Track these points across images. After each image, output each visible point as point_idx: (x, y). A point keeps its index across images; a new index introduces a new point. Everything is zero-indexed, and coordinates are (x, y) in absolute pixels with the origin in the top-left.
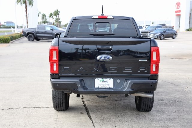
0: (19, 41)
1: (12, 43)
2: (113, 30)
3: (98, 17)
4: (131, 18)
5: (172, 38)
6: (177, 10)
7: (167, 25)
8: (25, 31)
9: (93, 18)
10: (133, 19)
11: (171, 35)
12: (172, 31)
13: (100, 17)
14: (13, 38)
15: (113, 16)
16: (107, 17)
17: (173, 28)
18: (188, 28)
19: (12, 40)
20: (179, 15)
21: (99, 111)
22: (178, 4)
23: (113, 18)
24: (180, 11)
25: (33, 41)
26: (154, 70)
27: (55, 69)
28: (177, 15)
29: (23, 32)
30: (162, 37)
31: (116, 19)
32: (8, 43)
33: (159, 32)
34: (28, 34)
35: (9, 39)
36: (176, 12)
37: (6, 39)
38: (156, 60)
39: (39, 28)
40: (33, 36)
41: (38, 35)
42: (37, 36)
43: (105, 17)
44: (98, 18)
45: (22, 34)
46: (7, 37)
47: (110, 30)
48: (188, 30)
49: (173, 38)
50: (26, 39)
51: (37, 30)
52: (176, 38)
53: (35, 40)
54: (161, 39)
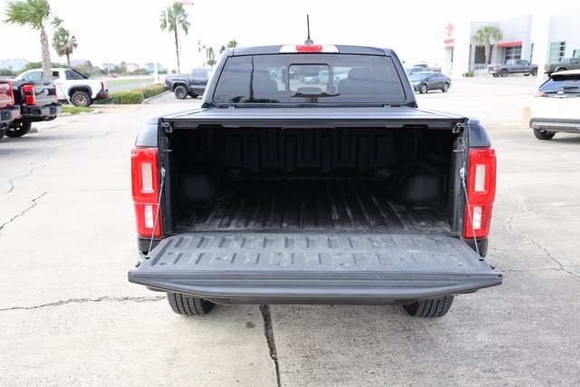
0: (160, 99)
1: (146, 103)
2: (336, 86)
3: (297, 47)
4: (388, 50)
5: (440, 91)
6: (448, 38)
7: (430, 66)
8: (170, 80)
9: (281, 51)
10: (393, 53)
11: (440, 85)
12: (441, 78)
13: (302, 48)
14: (149, 94)
15: (337, 46)
16: (322, 48)
17: (440, 71)
18: (467, 71)
19: (146, 97)
20: (452, 49)
21: (301, 313)
22: (450, 28)
23: (337, 51)
24: (452, 41)
25: (184, 98)
26: (476, 224)
27: (150, 223)
28: (447, 48)
29: (167, 82)
30: (424, 89)
31: (346, 54)
32: (140, 103)
33: (417, 79)
34: (176, 85)
35: (140, 95)
36: (446, 42)
37: (136, 96)
38: (486, 192)
39: (194, 74)
40: (184, 90)
41: (193, 87)
42: (192, 89)
43: (316, 48)
44: (296, 51)
45: (166, 86)
46: (136, 93)
47: (329, 84)
48: (467, 75)
49: (443, 91)
50: (172, 95)
51: (191, 78)
52: (449, 90)
53: (188, 96)
54: (421, 93)
